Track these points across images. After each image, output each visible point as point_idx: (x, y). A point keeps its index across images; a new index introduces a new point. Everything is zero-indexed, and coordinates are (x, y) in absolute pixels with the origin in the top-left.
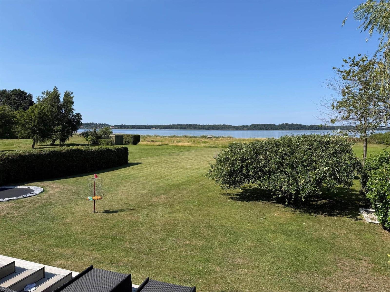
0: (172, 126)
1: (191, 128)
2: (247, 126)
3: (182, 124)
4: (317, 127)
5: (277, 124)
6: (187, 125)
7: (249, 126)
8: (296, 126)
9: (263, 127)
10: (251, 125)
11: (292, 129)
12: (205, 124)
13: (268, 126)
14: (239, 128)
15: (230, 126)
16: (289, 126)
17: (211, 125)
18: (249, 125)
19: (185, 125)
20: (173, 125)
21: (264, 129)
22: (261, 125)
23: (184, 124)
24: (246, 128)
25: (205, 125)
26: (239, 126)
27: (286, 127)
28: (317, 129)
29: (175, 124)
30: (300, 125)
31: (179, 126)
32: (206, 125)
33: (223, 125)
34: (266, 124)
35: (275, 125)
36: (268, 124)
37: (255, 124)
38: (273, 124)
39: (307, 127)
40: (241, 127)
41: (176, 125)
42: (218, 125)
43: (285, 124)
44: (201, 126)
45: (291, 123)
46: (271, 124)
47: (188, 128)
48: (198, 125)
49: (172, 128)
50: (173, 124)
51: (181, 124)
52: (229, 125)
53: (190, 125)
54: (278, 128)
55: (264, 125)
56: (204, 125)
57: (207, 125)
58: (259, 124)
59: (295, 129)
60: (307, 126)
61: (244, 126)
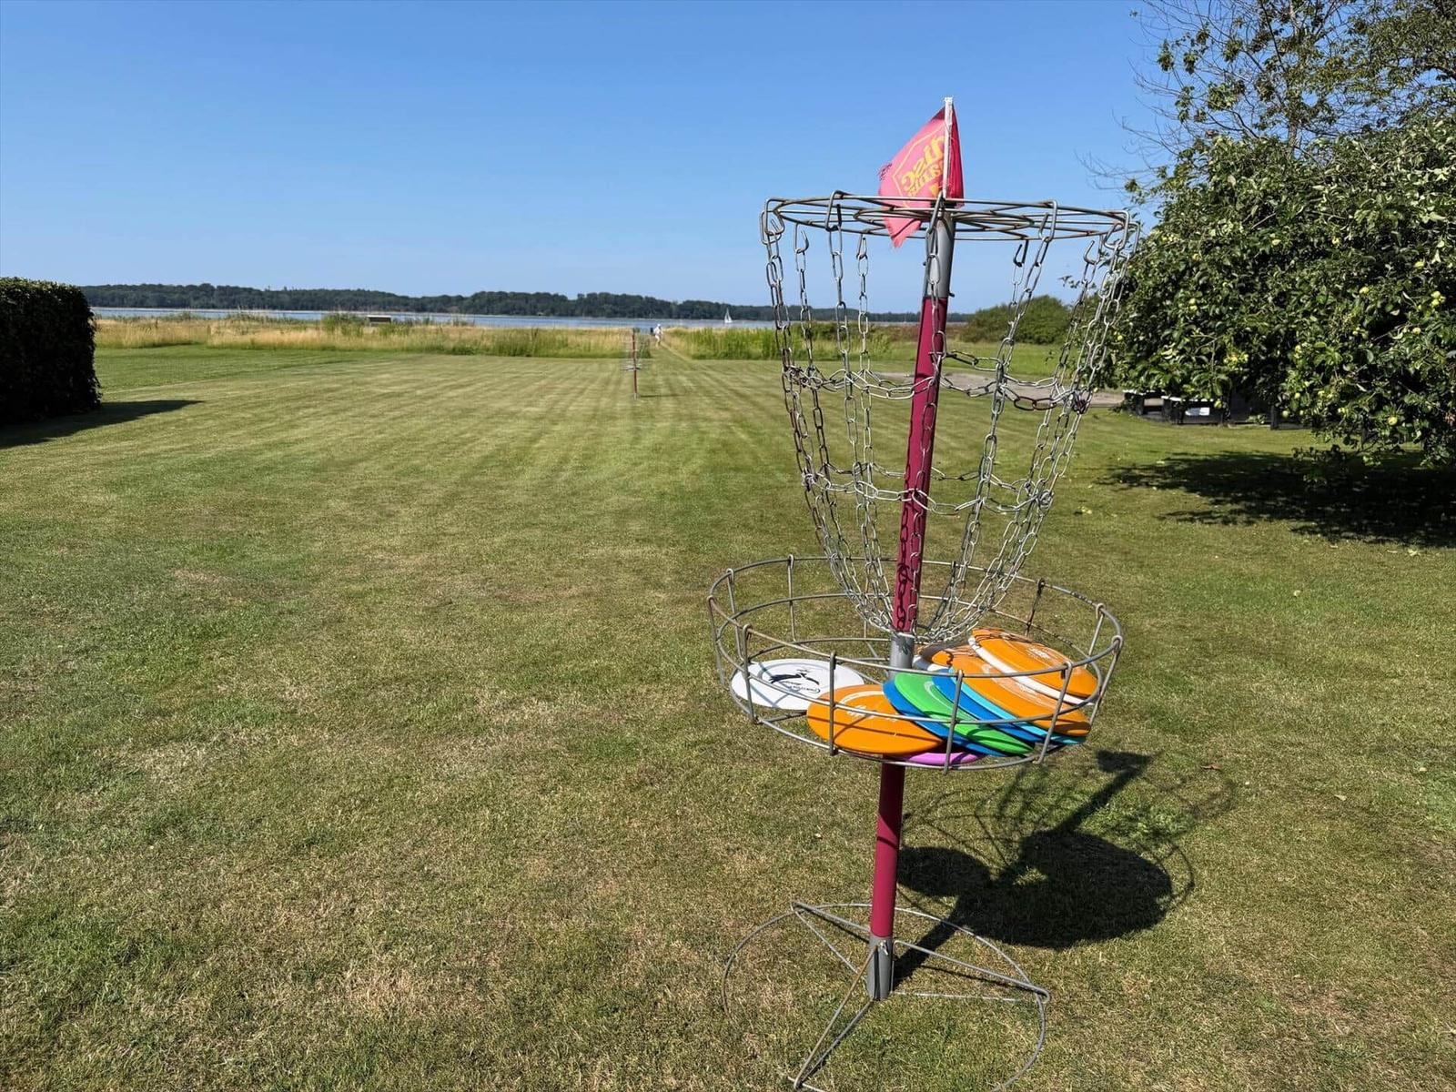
0: (117, 291)
1: (212, 302)
2: (460, 299)
3: (165, 283)
4: (706, 308)
5: (572, 297)
6: (192, 287)
7: (466, 298)
8: (637, 306)
9: (523, 304)
10: (476, 296)
11: (623, 315)
12: (277, 286)
13: (538, 301)
14: (429, 306)
15: (390, 295)
16: (615, 303)
17: (304, 292)
18: (468, 293)
19: (181, 287)
20: (120, 287)
21: (525, 314)
22: (515, 295)
23: (176, 285)
24: (455, 308)
25: (277, 292)
26: (424, 298)
27: (605, 306)
28: (705, 318)
29: (129, 284)
30: (651, 301)
31: (150, 294)
32: (281, 289)
33: (360, 293)
34: (532, 291)
35: (563, 299)
36: (538, 294)
37: (491, 293)
38: (556, 295)
39: (673, 307)
40: (433, 300)
41: (134, 288)
42: (334, 291)
43: (601, 294)
44: (259, 292)
45: (620, 294)
46: (552, 293)
47: (197, 302)
48: (245, 289)
49: (117, 301)
50: (117, 283)
51: (160, 286)
52: (383, 293)
53: (206, 289)
54: (577, 312)
55: (526, 297)
56: (272, 289)
57: (285, 292)
58: (506, 294)
59: (634, 317)
60: (674, 304)
61: (445, 297)
